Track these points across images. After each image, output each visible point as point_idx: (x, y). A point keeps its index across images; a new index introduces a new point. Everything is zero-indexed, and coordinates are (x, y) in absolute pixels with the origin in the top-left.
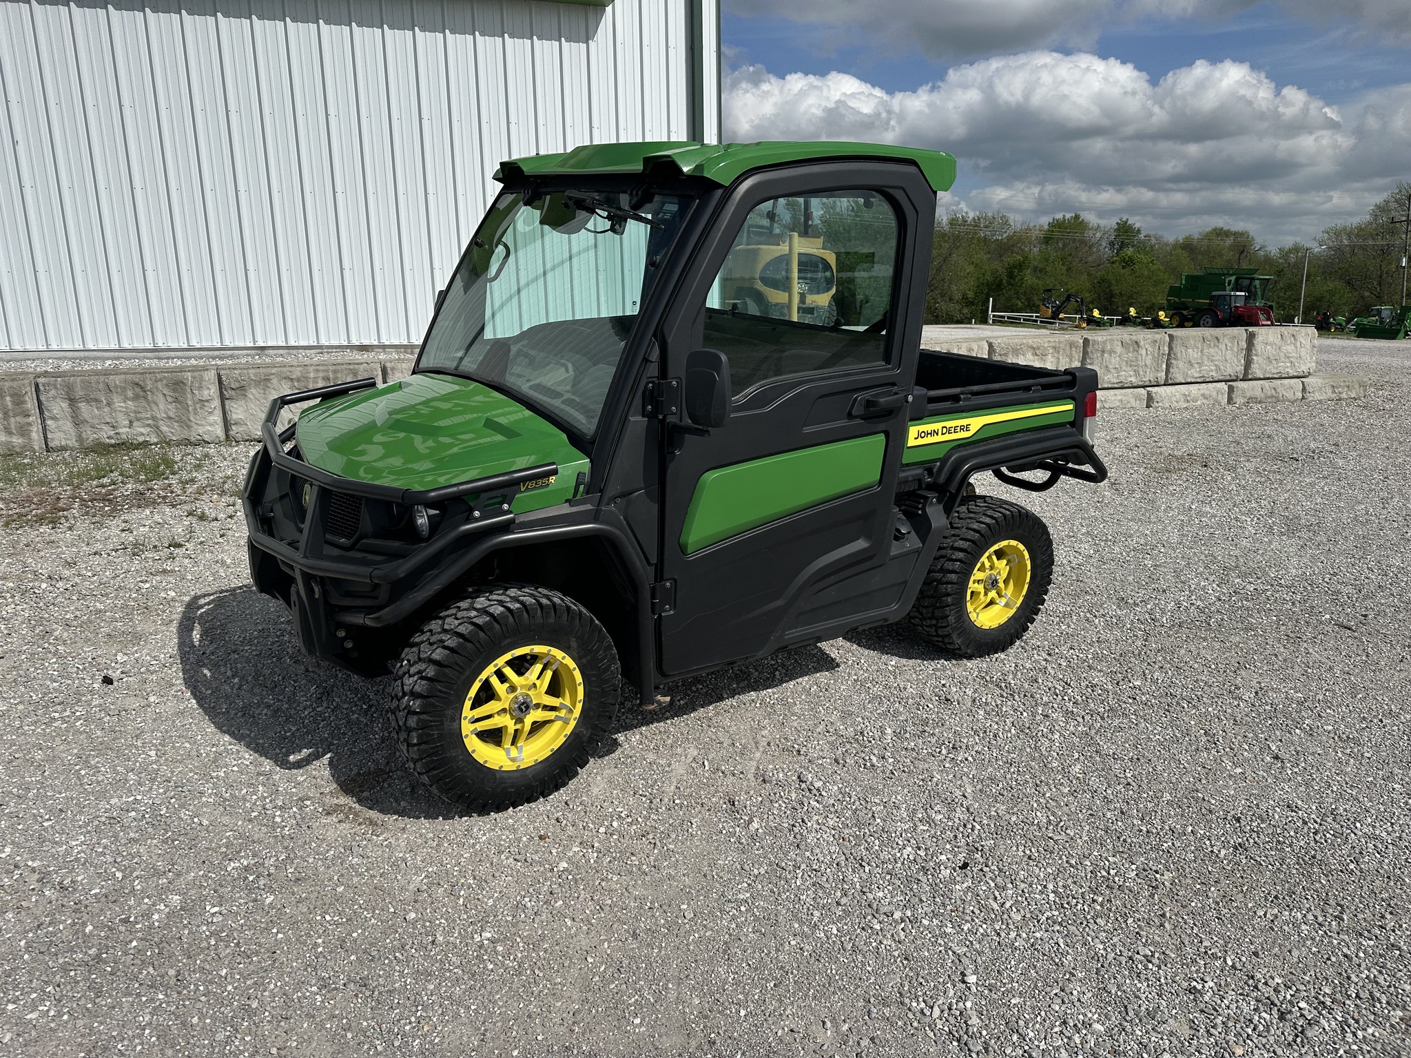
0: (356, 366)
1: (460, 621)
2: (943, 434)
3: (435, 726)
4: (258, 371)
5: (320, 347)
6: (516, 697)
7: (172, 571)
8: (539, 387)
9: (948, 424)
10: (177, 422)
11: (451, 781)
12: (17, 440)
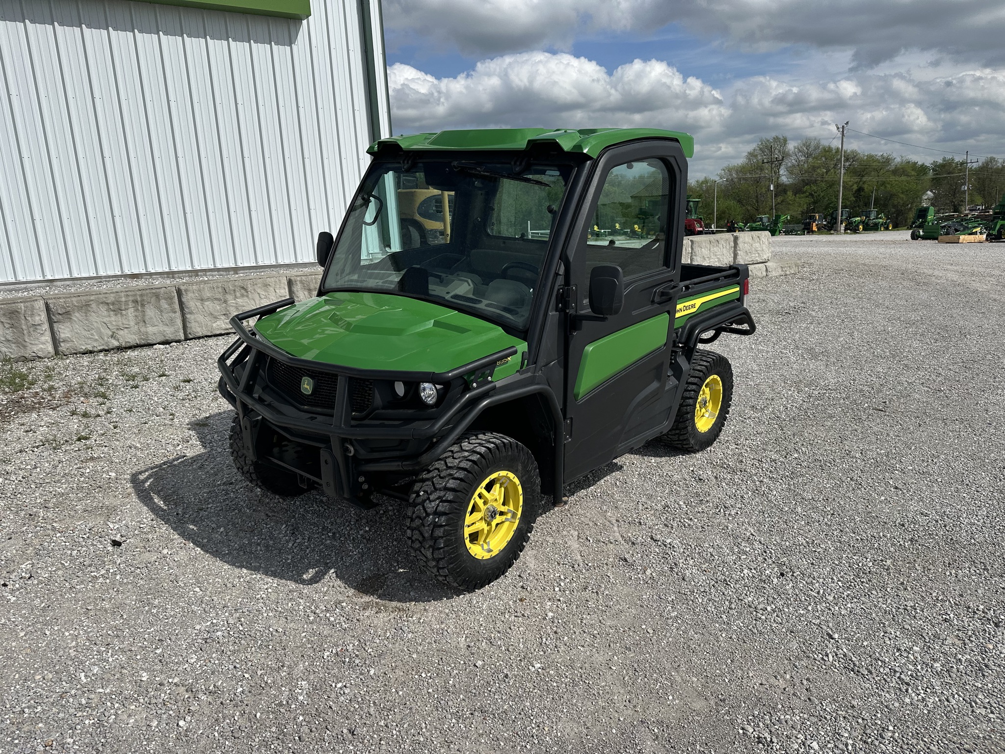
0: (158, 290)
1: (459, 460)
2: (684, 311)
4: (79, 298)
5: (100, 277)
6: (488, 508)
7: (99, 457)
9: (687, 304)
10: (15, 343)
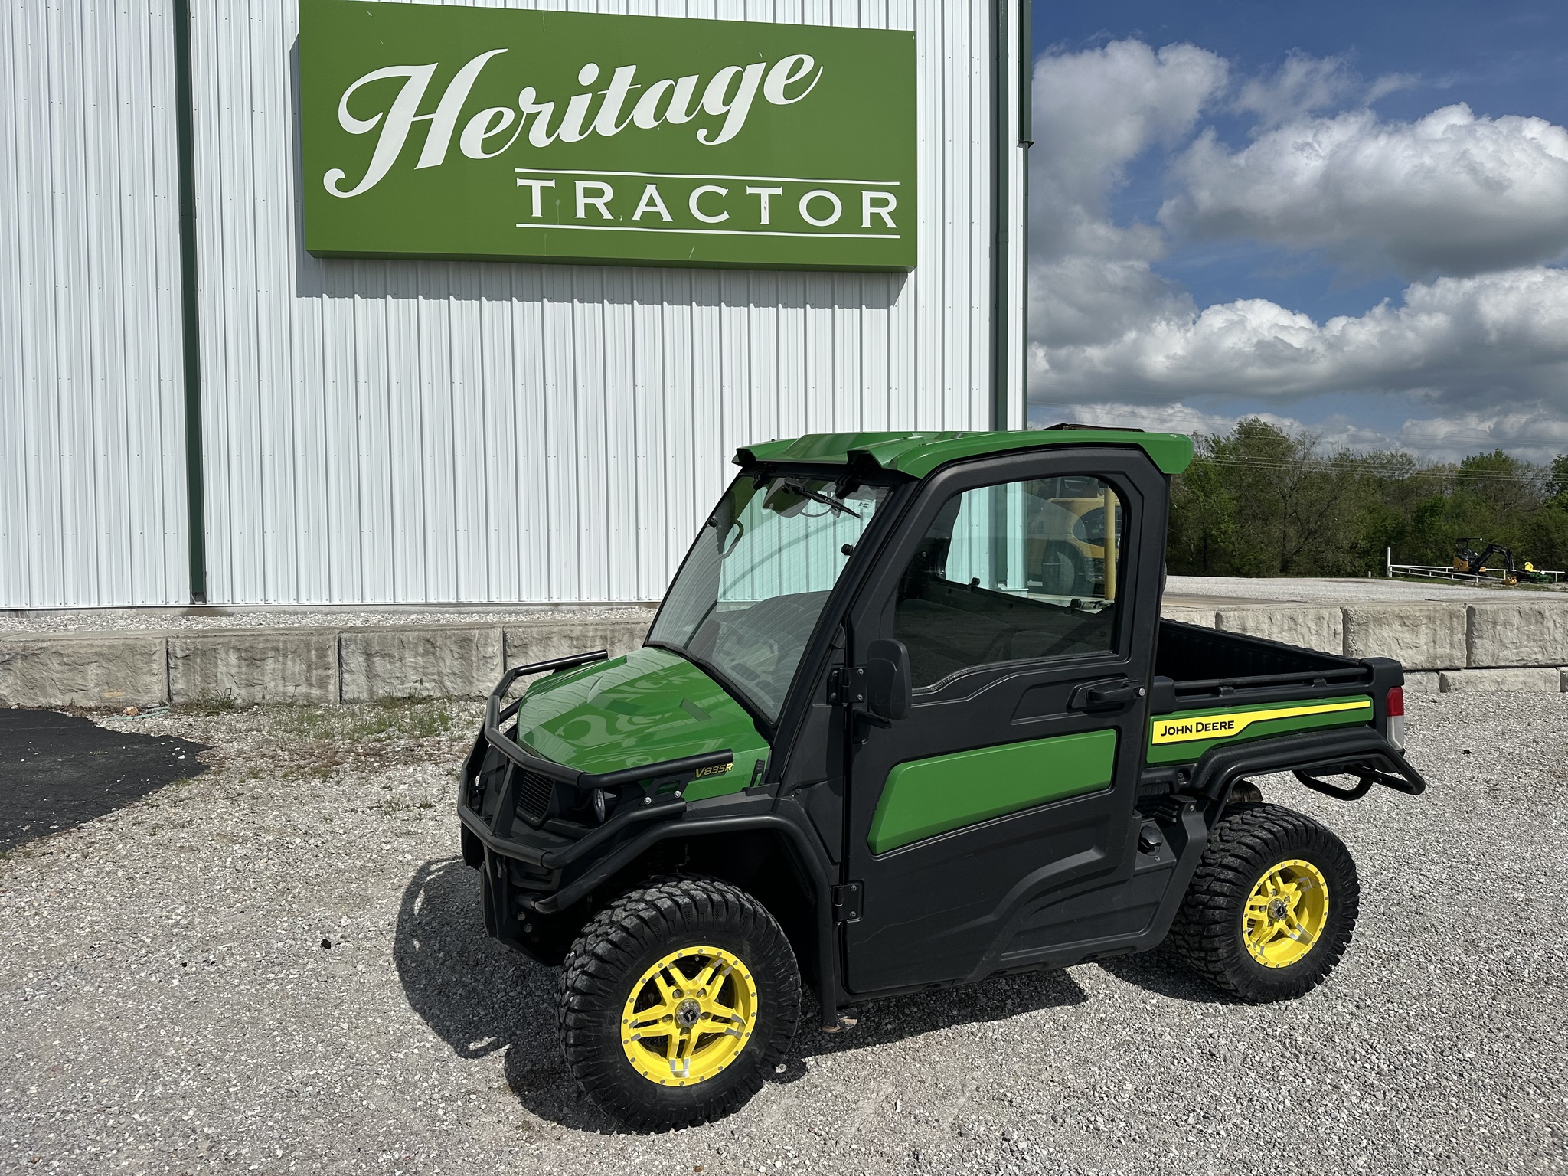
0: (634, 626)
1: (627, 913)
2: (1197, 731)
3: (594, 1027)
4: (541, 629)
6: (683, 1003)
7: (415, 833)
8: (742, 669)
9: (1205, 720)
10: (461, 677)
11: (607, 1090)
12: (316, 692)
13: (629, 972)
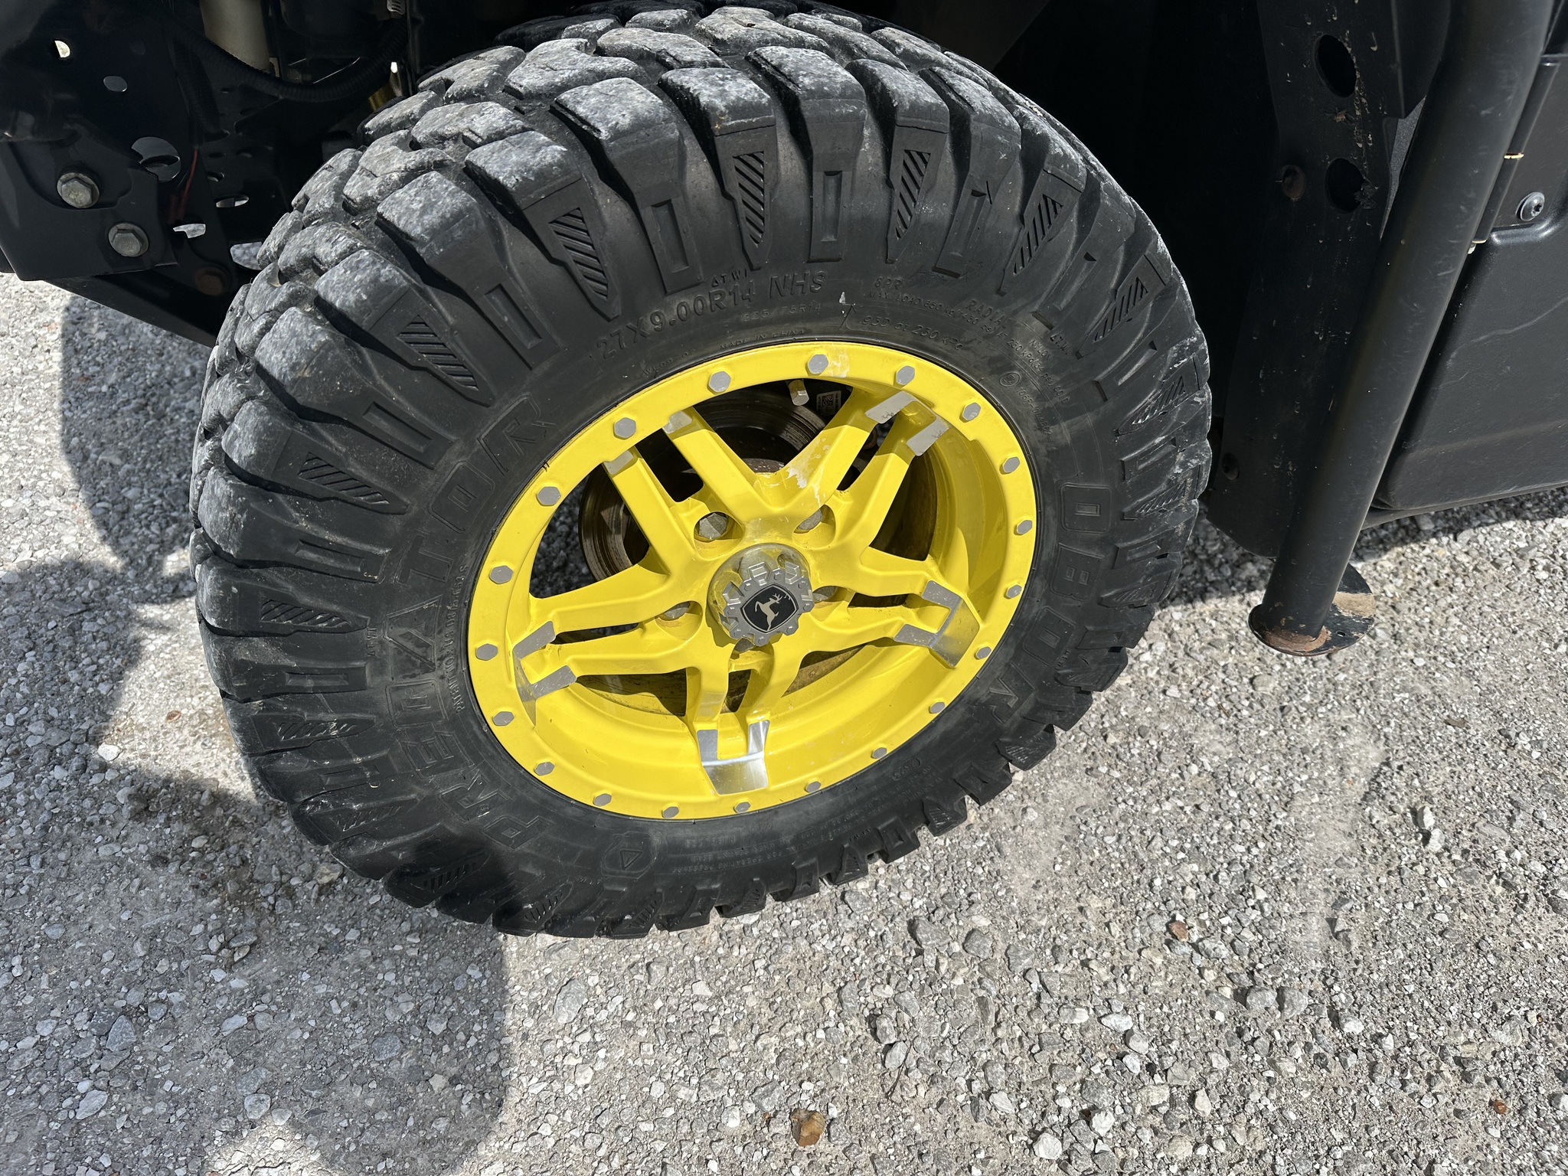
1: (414, 158)
6: (737, 564)
13: (455, 462)
